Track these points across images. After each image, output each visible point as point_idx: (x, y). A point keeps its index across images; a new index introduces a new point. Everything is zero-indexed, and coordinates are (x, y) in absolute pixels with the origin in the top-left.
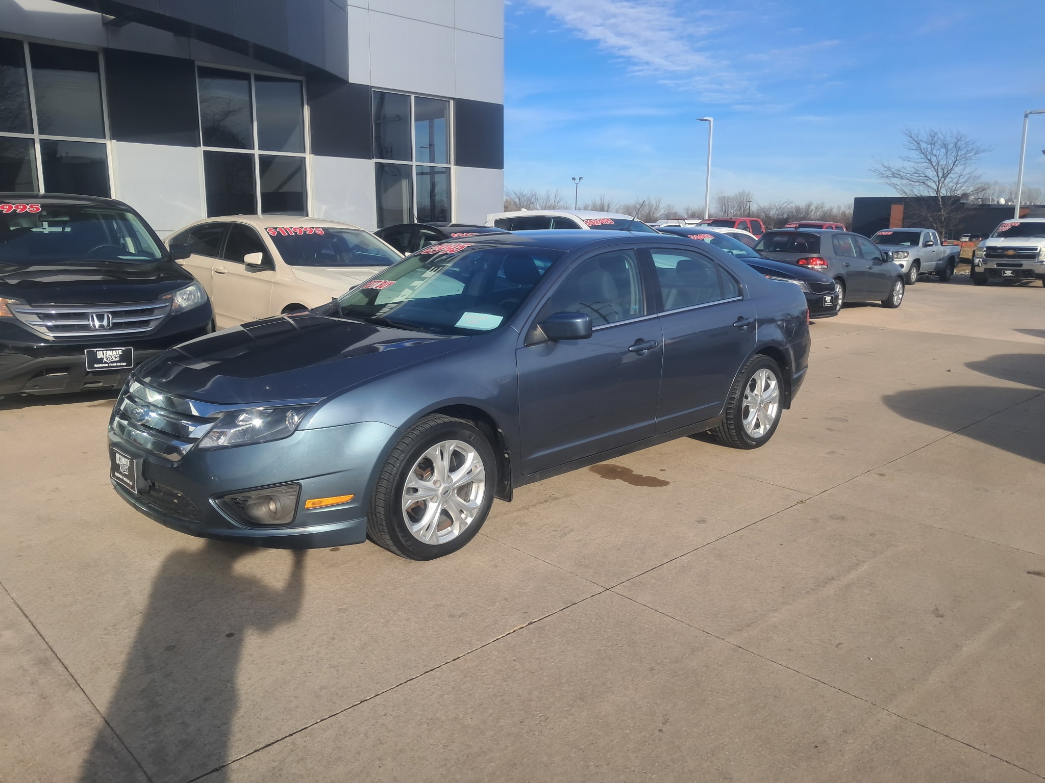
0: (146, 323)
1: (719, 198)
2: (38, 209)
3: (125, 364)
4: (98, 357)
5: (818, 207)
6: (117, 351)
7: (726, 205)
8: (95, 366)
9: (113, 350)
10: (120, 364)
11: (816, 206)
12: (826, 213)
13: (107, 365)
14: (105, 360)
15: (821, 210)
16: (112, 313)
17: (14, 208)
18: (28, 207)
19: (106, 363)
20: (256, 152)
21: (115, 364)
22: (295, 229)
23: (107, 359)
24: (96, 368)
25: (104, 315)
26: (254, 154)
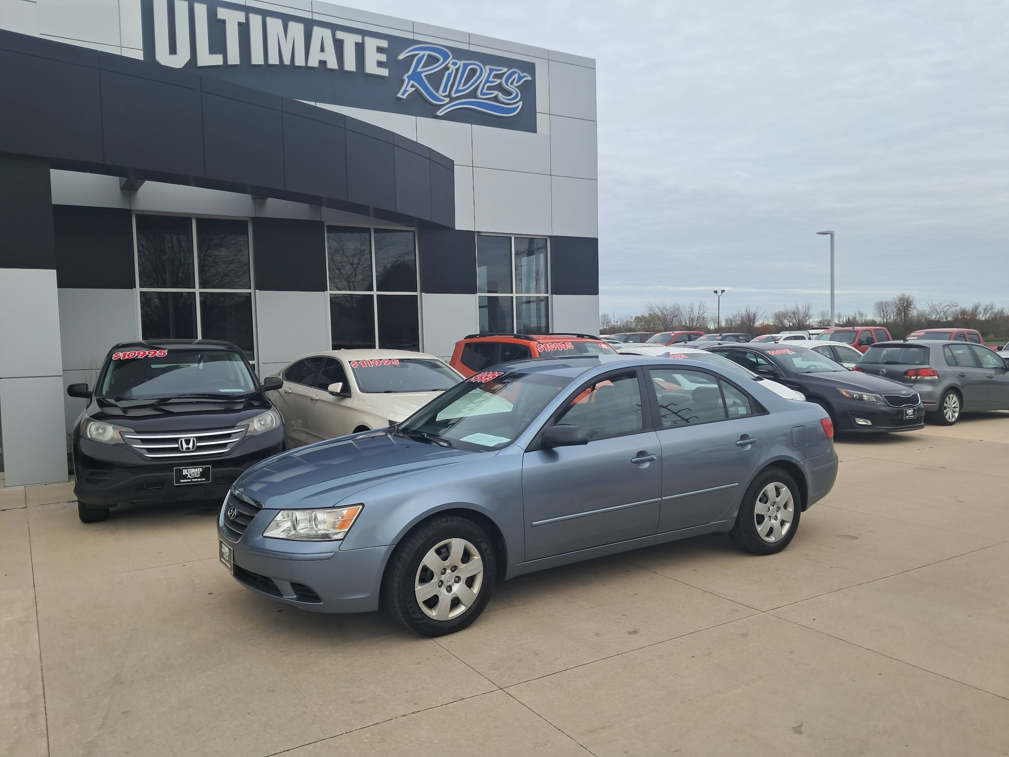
0: (224, 446)
1: (876, 304)
2: (165, 354)
3: (204, 479)
4: (184, 474)
5: (988, 309)
6: (199, 469)
7: (885, 310)
8: (181, 481)
9: (195, 468)
10: (199, 480)
11: (985, 307)
12: (997, 314)
13: (190, 480)
14: (189, 476)
15: (990, 311)
16: (197, 438)
17: (147, 354)
18: (158, 352)
19: (189, 478)
20: (375, 293)
21: (196, 480)
22: (374, 362)
23: (190, 476)
24: (182, 483)
25: (190, 440)
26: (373, 295)
